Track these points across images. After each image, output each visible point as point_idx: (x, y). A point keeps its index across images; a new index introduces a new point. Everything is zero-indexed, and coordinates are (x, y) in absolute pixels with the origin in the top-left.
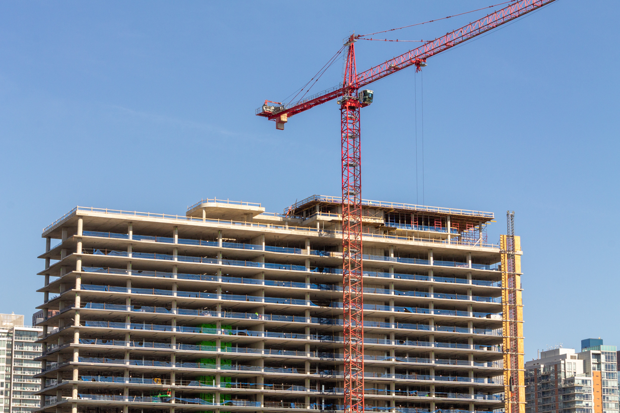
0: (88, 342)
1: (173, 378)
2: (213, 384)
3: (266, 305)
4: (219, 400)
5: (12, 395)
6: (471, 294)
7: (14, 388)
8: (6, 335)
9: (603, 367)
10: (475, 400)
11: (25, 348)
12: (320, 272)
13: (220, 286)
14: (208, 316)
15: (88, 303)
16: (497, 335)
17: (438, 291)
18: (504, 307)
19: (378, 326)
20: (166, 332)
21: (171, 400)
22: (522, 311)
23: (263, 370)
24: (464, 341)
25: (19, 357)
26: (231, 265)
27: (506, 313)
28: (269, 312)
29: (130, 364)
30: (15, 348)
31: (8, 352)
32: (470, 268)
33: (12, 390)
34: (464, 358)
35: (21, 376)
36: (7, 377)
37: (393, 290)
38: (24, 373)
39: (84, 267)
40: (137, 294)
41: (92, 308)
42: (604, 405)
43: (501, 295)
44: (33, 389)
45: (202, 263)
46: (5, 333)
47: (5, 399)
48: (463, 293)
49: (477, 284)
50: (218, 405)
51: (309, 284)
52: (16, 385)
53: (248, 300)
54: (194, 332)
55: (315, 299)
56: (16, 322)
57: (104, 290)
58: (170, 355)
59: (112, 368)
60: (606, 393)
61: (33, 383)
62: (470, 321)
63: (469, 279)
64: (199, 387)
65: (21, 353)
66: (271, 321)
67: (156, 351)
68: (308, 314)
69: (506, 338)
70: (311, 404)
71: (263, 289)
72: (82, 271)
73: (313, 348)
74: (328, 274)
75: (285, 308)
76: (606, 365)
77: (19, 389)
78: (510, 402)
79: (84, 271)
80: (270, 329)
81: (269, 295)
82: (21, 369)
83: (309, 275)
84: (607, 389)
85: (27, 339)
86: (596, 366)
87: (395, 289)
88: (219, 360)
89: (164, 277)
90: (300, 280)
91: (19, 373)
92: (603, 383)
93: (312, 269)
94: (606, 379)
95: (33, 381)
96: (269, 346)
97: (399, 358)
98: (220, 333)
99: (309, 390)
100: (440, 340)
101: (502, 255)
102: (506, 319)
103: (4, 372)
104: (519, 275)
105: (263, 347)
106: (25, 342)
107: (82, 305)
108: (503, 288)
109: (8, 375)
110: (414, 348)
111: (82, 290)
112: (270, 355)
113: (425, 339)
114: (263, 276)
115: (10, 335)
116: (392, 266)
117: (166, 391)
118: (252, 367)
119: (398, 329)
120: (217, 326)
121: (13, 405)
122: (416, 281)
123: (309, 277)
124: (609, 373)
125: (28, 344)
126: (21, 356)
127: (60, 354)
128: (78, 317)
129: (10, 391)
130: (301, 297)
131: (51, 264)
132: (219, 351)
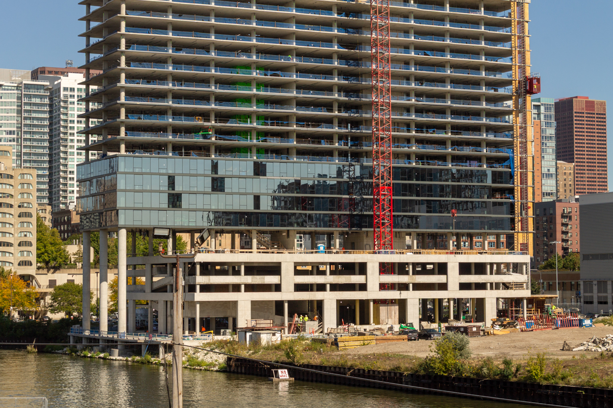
0: (133, 82)
1: (213, 117)
2: (248, 122)
3: (298, 48)
4: (255, 137)
5: (23, 142)
6: (483, 39)
7: (24, 136)
8: (15, 88)
9: (542, 117)
10: (487, 138)
11: (34, 100)
12: (348, 17)
13: (255, 30)
14: (244, 58)
15: (132, 45)
16: (507, 78)
17: (454, 36)
18: (514, 52)
19: (400, 69)
20: (206, 72)
21: (211, 137)
22: (529, 56)
23: (295, 109)
24: (476, 83)
25: (28, 108)
26: (265, 9)
27: (515, 57)
28: (300, 54)
29: (172, 103)
30: (24, 100)
31: (18, 104)
32: (483, 14)
33: (23, 137)
34: (477, 99)
35: (31, 125)
36: (18, 125)
37: (413, 35)
38: (33, 122)
39: (127, 11)
40: (178, 37)
41: (136, 50)
42: (542, 151)
43: (511, 40)
44: (41, 137)
45: (237, 8)
46: (14, 87)
47: (17, 145)
48: (476, 38)
49: (489, 30)
50: (255, 141)
51: (336, 28)
52: (26, 132)
53: (281, 43)
54: (231, 73)
55: (342, 43)
56: (23, 77)
57: (147, 33)
58: (209, 95)
59: (157, 107)
60: (544, 139)
61: (41, 131)
62: (482, 64)
63: (482, 25)
64: (238, 125)
65: (30, 104)
66: (302, 63)
67: (197, 91)
68: (335, 56)
69: (515, 80)
70: (340, 141)
71: (294, 33)
72: (126, 14)
73: (341, 89)
74: (354, 19)
75: (314, 52)
76: (545, 115)
77: (28, 136)
78: (519, 140)
79: (128, 14)
80: (302, 71)
81: (300, 39)
82: (30, 118)
83: (336, 20)
84: (546, 136)
85: (35, 92)
86: (536, 116)
87: (414, 34)
88: (254, 100)
89: (203, 20)
90: (328, 25)
91: (28, 122)
92: (542, 131)
93: (339, 14)
94: (544, 127)
95: (41, 129)
96: (300, 87)
97: (419, 99)
98: (255, 74)
99: (337, 128)
100: (455, 82)
101: (512, 3)
102: (516, 62)
103: (15, 122)
104: (527, 22)
105: (295, 87)
106: (33, 95)
107: (127, 47)
108: (513, 34)
109: (19, 124)
110: (433, 90)
111: (127, 33)
112: (302, 95)
113: (441, 81)
114: (294, 20)
115: (19, 88)
116: (411, 12)
117: (208, 128)
118: (285, 106)
119: (418, 71)
120: (252, 67)
121: (24, 150)
122: (435, 26)
123: (336, 22)
124: (548, 122)
125: (36, 96)
126: (29, 107)
127: (104, 94)
128: (123, 59)
129: (21, 138)
130: (328, 41)
131: (91, 11)
132: (255, 91)
